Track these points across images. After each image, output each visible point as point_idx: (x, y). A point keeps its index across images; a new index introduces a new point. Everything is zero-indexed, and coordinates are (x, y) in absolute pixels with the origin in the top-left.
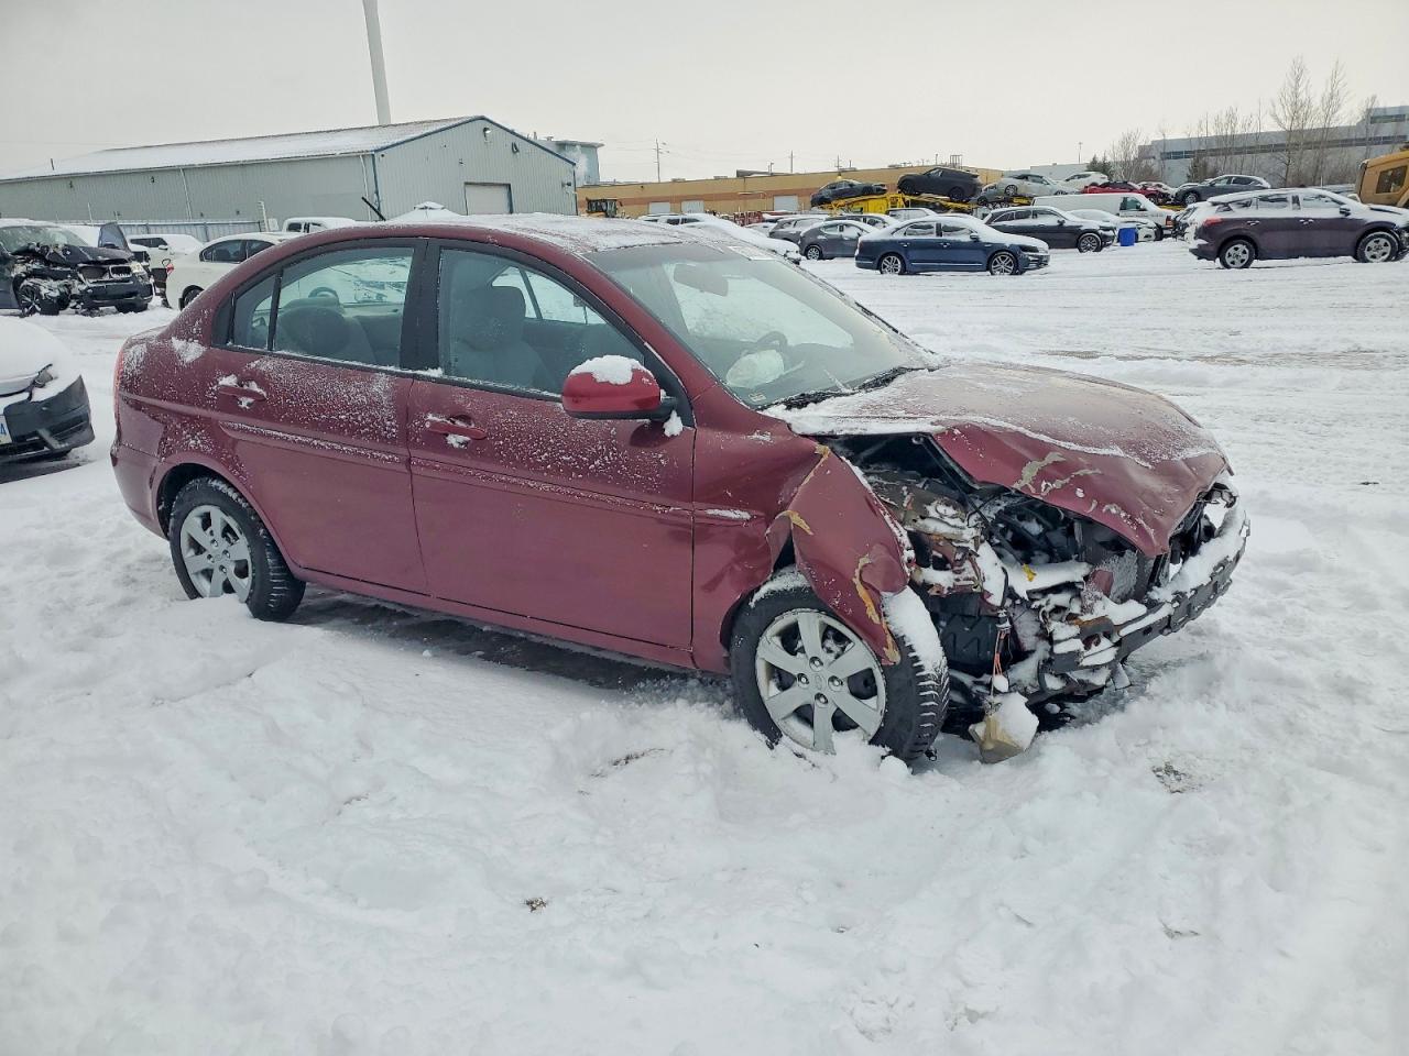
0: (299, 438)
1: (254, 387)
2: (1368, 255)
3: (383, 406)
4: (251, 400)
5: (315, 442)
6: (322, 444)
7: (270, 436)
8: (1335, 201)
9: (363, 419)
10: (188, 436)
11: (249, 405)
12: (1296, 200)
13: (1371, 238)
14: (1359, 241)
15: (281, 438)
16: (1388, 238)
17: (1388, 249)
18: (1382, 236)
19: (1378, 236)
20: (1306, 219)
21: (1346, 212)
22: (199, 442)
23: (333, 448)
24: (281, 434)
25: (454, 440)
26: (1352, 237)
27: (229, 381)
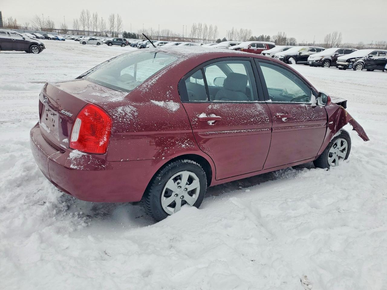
0: (236, 131)
1: (213, 116)
2: (33, 51)
3: (264, 114)
4: (213, 121)
5: (242, 131)
6: (245, 131)
7: (224, 133)
8: (19, 35)
9: (259, 119)
10: (180, 144)
11: (212, 123)
12: (8, 33)
13: (33, 47)
14: (30, 48)
15: (229, 133)
16: (37, 47)
17: (38, 50)
18: (36, 46)
19: (35, 46)
20: (14, 40)
21: (24, 38)
22: (187, 144)
23: (249, 131)
24: (229, 132)
25: (284, 119)
26: (28, 46)
27: (203, 116)
